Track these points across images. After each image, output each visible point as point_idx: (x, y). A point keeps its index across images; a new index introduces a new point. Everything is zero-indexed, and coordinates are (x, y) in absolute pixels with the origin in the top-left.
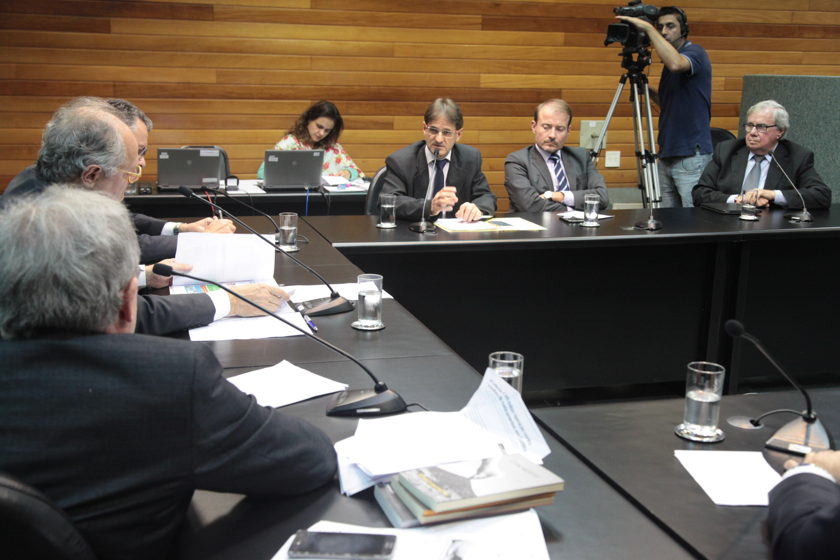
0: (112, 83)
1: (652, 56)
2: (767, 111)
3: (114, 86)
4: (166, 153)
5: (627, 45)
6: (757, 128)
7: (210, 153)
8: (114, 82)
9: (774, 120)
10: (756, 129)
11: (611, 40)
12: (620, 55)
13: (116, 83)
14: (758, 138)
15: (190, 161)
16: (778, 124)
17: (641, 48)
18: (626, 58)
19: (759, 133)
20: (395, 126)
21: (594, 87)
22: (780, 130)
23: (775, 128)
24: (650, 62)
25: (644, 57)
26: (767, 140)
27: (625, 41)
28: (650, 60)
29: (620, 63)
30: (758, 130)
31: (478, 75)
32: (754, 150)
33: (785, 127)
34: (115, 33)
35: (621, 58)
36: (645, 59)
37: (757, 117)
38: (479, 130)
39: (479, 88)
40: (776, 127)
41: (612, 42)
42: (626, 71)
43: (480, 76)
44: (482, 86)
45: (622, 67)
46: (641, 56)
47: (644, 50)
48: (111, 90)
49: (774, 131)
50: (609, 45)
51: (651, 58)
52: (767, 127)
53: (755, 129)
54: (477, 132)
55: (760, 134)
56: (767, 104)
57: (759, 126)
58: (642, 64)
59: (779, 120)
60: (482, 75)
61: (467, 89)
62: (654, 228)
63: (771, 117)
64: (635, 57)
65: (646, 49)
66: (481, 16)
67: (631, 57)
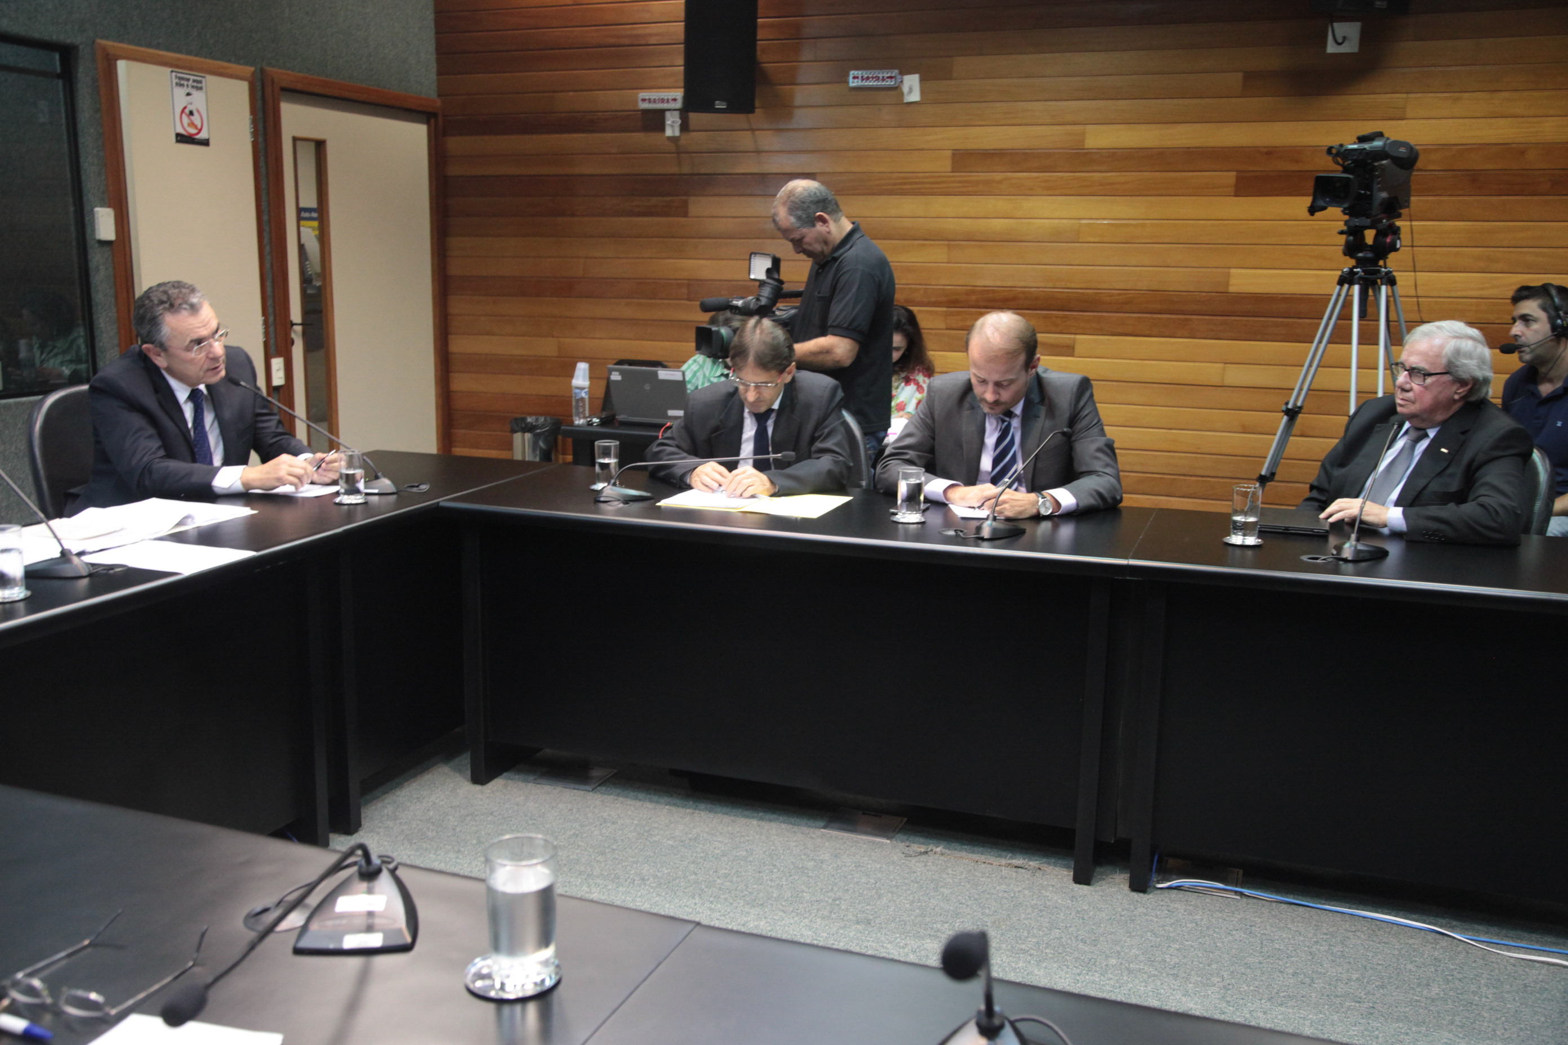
0: (686, 282)
1: (1401, 236)
2: (1437, 341)
3: (689, 285)
4: (618, 373)
5: (1350, 212)
6: (1410, 375)
7: (672, 375)
8: (689, 280)
9: (1444, 361)
10: (1408, 377)
11: (1321, 203)
12: (1342, 233)
14: (1410, 395)
15: (648, 385)
16: (1452, 370)
17: (1380, 221)
18: (1351, 238)
19: (1413, 384)
20: (1077, 351)
22: (1463, 382)
23: (1447, 378)
24: (1398, 246)
25: (1386, 235)
26: (1428, 399)
27: (1346, 205)
28: (1398, 242)
29: (1342, 248)
30: (1413, 378)
31: (1226, 270)
33: (1471, 376)
34: (693, 217)
35: (1343, 238)
36: (1388, 240)
37: (1411, 354)
38: (1226, 363)
39: (1228, 293)
40: (1448, 375)
41: (1324, 208)
42: (1352, 262)
43: (1229, 273)
44: (1232, 289)
45: (1345, 254)
46: (1380, 234)
47: (1388, 223)
48: (684, 290)
49: (1444, 383)
50: (1318, 214)
51: (1399, 238)
52: (1430, 375)
53: (1405, 377)
54: (1222, 365)
55: (1415, 387)
56: (1438, 328)
57: (1412, 371)
58: (1383, 249)
59: (1458, 363)
60: (1233, 271)
61: (1204, 294)
63: (1438, 356)
64: (1370, 236)
65: (1391, 221)
66: (1234, 173)
67: (1363, 237)
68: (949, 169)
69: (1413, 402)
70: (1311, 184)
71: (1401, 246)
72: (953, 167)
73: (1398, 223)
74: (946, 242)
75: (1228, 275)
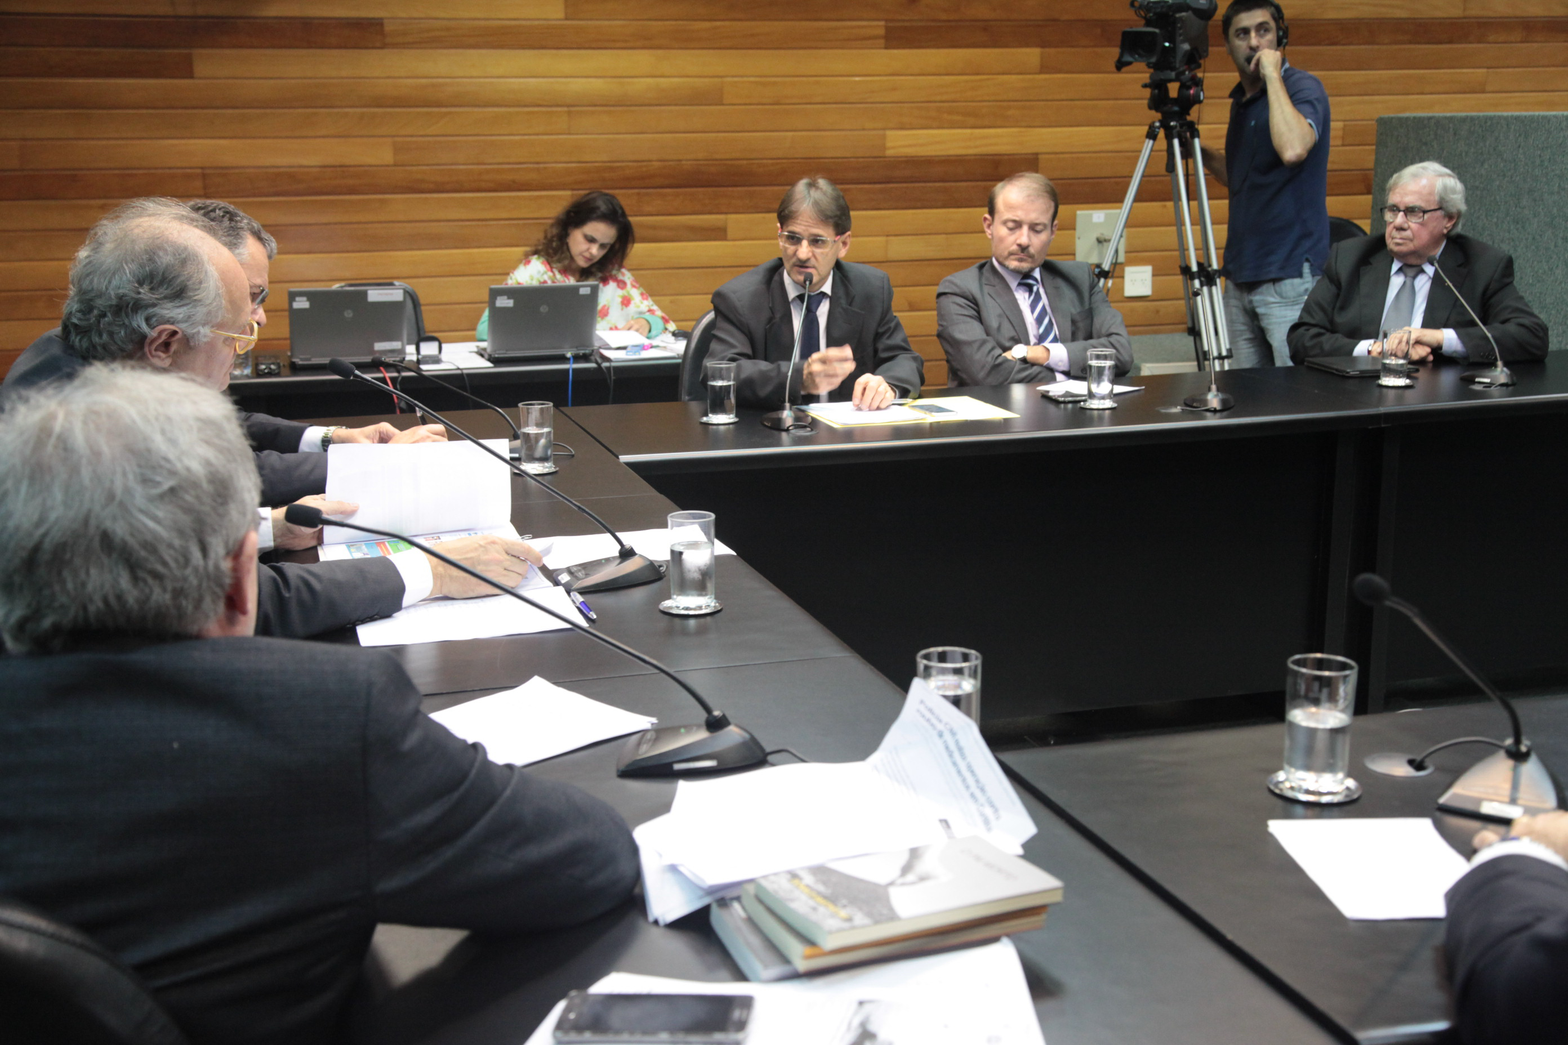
0: (199, 171)
1: (1204, 87)
2: (1424, 182)
3: (204, 176)
4: (305, 299)
5: (1157, 67)
6: (1406, 215)
7: (387, 294)
8: (202, 168)
9: (1437, 198)
10: (1404, 216)
11: (1127, 58)
12: (1145, 86)
13: (208, 171)
14: (1408, 233)
15: (349, 311)
16: (1444, 206)
17: (1183, 73)
18: (1156, 91)
19: (1410, 223)
20: (730, 233)
21: (1097, 149)
22: (1450, 216)
23: (1439, 213)
24: (1202, 98)
25: (1189, 88)
26: (1424, 236)
27: (1153, 60)
28: (1202, 94)
29: (1146, 102)
30: (1408, 217)
31: (881, 132)
32: (1401, 256)
33: (1458, 210)
34: (200, 78)
35: (1147, 92)
36: (1192, 92)
37: (1406, 194)
38: (887, 236)
39: (885, 157)
40: (1440, 211)
41: (1129, 63)
42: (1159, 116)
43: (885, 135)
44: (889, 153)
45: (1150, 108)
46: (1184, 87)
47: (1190, 75)
48: (198, 184)
49: (1437, 218)
50: (1124, 69)
51: (1202, 90)
52: (1425, 212)
53: (1402, 217)
54: (883, 239)
55: (1413, 226)
56: (1424, 168)
57: (1409, 211)
58: (1187, 103)
59: (1447, 199)
60: (889, 133)
61: (861, 160)
62: (1218, 408)
63: (1431, 193)
64: (1173, 89)
65: (1193, 73)
66: (882, 23)
67: (1166, 90)
68: (561, 15)
69: (1411, 240)
70: (1119, 38)
71: (1204, 98)
72: (566, 14)
73: (1200, 75)
74: (566, 109)
75: (884, 137)
